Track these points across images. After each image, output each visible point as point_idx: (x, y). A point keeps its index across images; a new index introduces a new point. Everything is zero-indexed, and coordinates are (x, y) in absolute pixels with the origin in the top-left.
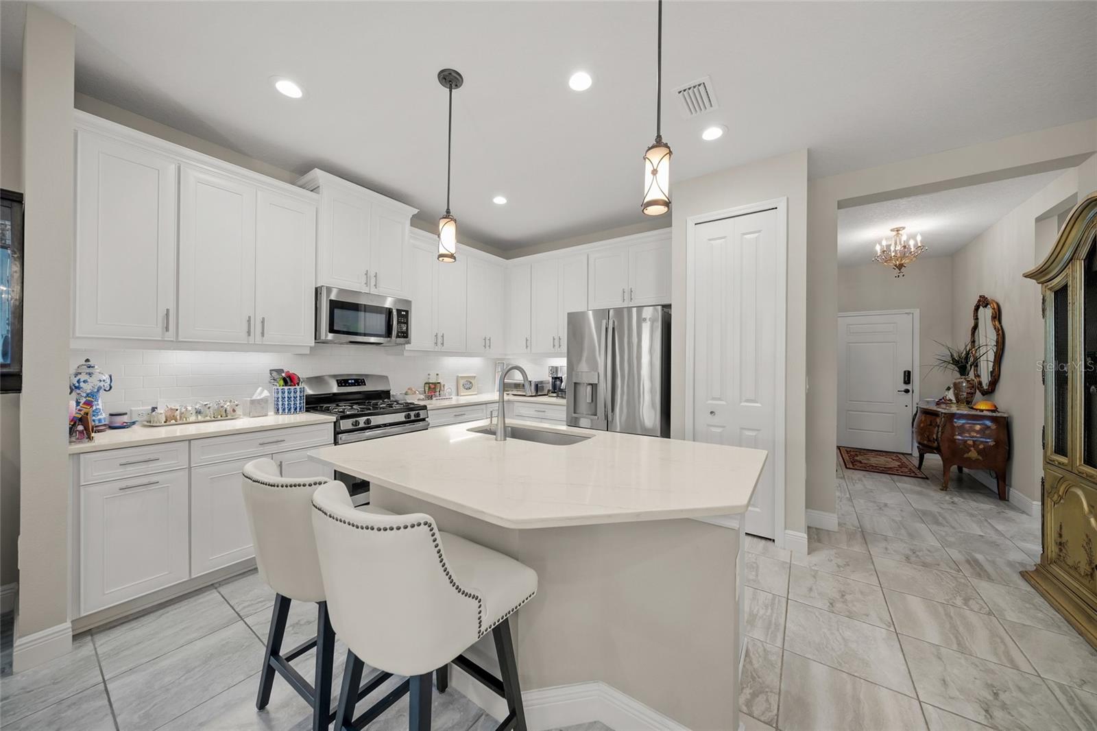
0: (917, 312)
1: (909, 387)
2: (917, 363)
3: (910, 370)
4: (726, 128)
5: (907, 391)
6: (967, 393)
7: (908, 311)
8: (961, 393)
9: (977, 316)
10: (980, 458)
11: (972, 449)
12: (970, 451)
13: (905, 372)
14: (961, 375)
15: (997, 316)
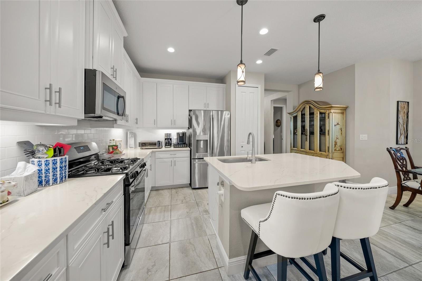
4: (263, 62)
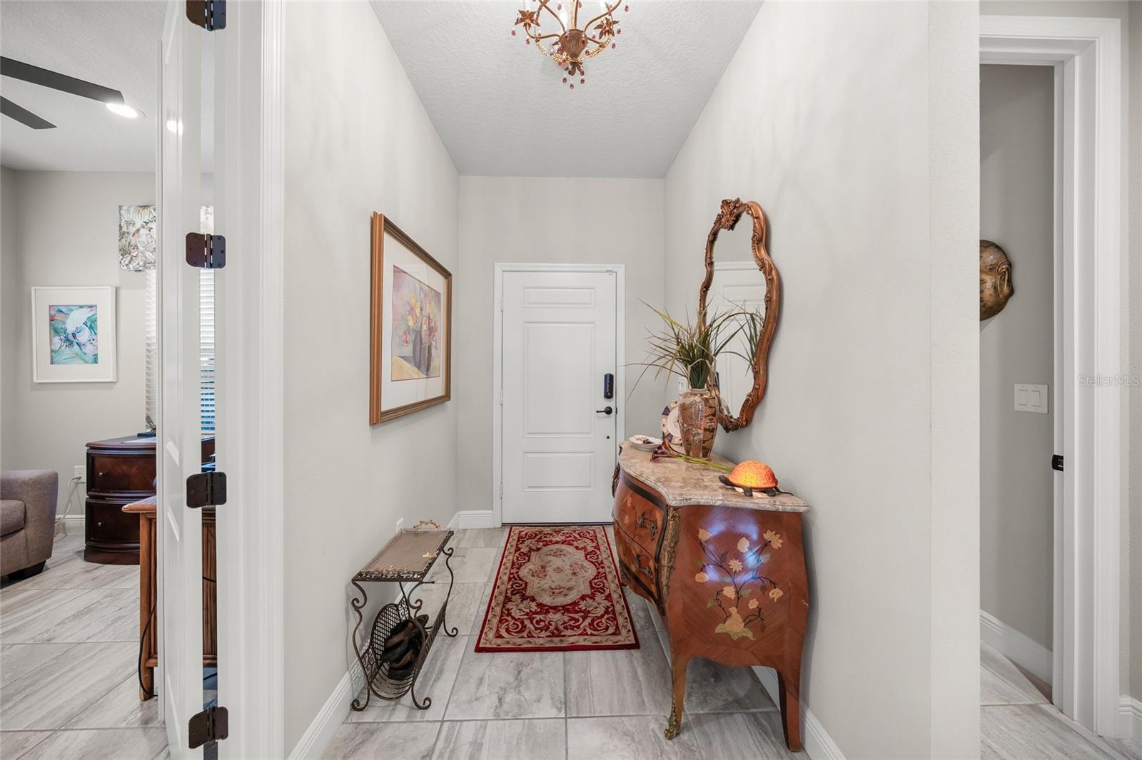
0: (621, 270)
1: (611, 403)
2: (621, 361)
3: (613, 373)
5: (609, 411)
6: (705, 430)
7: (609, 267)
8: (694, 431)
9: (711, 258)
10: (750, 634)
11: (733, 610)
12: (729, 616)
13: (606, 376)
14: (694, 386)
15: (762, 239)
